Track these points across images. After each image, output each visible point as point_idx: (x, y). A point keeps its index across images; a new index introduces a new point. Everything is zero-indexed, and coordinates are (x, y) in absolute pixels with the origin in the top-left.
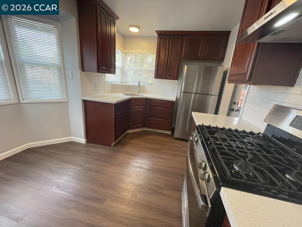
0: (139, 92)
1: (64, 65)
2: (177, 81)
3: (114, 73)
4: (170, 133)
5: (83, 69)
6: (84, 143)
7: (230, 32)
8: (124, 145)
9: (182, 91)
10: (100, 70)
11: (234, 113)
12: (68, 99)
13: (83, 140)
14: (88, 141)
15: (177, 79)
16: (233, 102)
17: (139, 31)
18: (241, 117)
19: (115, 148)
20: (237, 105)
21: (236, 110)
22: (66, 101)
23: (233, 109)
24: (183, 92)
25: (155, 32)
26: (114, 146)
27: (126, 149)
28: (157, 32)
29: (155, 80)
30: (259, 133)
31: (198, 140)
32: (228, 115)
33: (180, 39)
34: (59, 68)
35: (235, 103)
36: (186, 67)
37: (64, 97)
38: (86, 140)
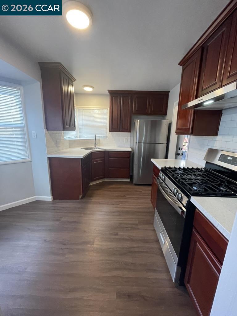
0: (95, 145)
1: (27, 125)
2: (129, 133)
3: (74, 129)
4: (128, 180)
5: (47, 128)
6: (51, 200)
7: (169, 92)
8: (91, 196)
9: (137, 142)
10: (64, 129)
11: (180, 157)
12: (31, 159)
13: (49, 198)
14: (54, 198)
15: (130, 132)
16: (178, 148)
17: (93, 91)
18: (187, 159)
19: (84, 200)
20: (182, 150)
21: (181, 154)
22: (29, 160)
23: (179, 153)
24: (139, 143)
25: (107, 91)
26: (82, 198)
27: (94, 200)
28: (109, 91)
29: (109, 133)
30: (202, 168)
31: (165, 177)
32: (176, 158)
33: (130, 97)
34: (22, 129)
35: (179, 149)
36: (138, 121)
37: (27, 157)
38: (52, 197)
